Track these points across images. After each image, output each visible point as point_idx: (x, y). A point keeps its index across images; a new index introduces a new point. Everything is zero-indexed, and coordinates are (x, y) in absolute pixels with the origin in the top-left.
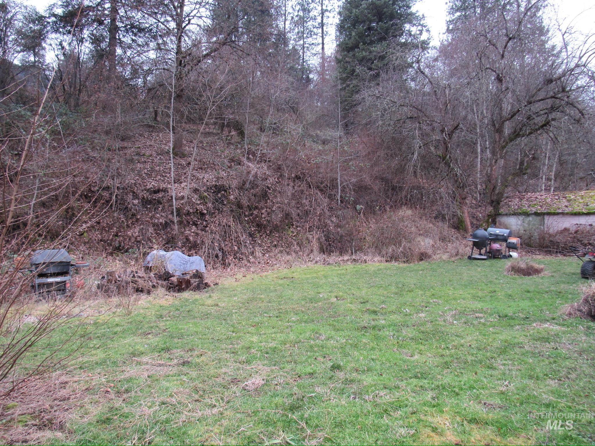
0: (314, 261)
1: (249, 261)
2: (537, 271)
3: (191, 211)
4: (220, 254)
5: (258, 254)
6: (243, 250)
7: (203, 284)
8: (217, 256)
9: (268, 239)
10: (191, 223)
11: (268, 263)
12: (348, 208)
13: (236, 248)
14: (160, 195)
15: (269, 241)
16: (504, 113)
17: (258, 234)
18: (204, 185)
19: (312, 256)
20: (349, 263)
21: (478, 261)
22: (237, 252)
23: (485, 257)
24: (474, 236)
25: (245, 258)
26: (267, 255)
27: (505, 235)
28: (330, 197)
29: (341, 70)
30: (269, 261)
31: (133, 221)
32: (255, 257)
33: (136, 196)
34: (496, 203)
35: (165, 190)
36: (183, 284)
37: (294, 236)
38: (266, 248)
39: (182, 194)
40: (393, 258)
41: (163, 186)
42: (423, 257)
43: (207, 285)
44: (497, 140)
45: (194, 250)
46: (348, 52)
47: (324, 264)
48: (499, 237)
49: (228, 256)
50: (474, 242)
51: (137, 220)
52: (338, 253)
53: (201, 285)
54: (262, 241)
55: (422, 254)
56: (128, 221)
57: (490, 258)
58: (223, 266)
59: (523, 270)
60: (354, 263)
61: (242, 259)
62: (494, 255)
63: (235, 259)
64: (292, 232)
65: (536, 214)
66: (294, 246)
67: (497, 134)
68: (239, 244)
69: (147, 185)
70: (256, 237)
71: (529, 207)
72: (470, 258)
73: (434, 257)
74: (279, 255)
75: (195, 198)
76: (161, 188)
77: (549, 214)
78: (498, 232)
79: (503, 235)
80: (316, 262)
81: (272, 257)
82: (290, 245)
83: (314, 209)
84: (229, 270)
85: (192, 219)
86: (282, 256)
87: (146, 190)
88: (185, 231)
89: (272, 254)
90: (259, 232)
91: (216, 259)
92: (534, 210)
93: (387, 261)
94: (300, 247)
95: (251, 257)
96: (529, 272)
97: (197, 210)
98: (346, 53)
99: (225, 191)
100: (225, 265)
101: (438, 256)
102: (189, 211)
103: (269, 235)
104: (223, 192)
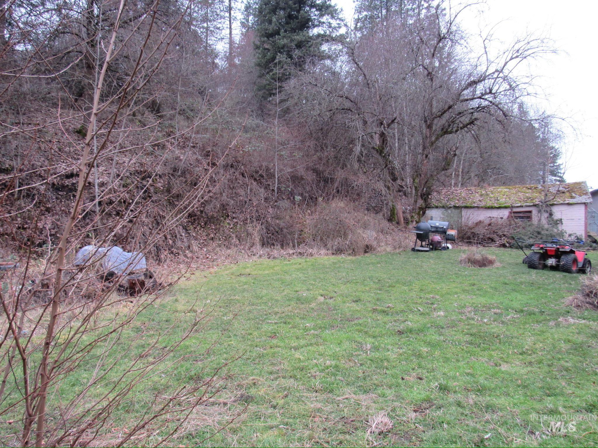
0: (258, 255)
1: (185, 256)
2: (491, 262)
3: (114, 199)
5: (195, 248)
6: (179, 244)
9: (204, 231)
10: (114, 213)
11: (207, 258)
12: (283, 199)
13: (171, 242)
14: (74, 180)
15: (204, 234)
16: (434, 110)
17: (191, 226)
18: (126, 170)
19: (254, 249)
20: (295, 256)
21: (423, 253)
22: (172, 247)
23: (428, 249)
24: (418, 228)
25: (181, 253)
26: (205, 250)
27: (445, 227)
28: (267, 187)
29: (260, 56)
30: (208, 256)
32: (191, 252)
34: (425, 196)
36: (138, 286)
37: (231, 228)
38: (202, 241)
39: (101, 180)
40: (339, 251)
41: (76, 170)
42: (368, 249)
44: (428, 136)
46: (268, 38)
47: (269, 258)
48: (438, 229)
49: (163, 251)
50: (418, 234)
51: (48, 210)
52: (279, 247)
54: (197, 234)
55: (367, 246)
57: (432, 249)
59: (479, 261)
60: (300, 256)
61: (178, 254)
62: (435, 247)
63: (170, 254)
64: (228, 223)
65: (455, 207)
66: (233, 239)
67: (428, 130)
68: (174, 237)
69: (56, 169)
70: (190, 230)
71: (448, 201)
72: (413, 250)
73: (379, 249)
74: (218, 249)
75: (117, 185)
76: (75, 173)
77: (466, 207)
78: (437, 224)
79: (443, 228)
80: (260, 256)
81: (210, 252)
82: (228, 238)
83: (250, 200)
85: (115, 209)
86: (221, 250)
87: (55, 174)
88: (108, 222)
89: (210, 248)
90: (192, 224)
92: (453, 204)
93: (333, 254)
94: (239, 240)
95: (187, 252)
96: (484, 263)
97: (121, 199)
98: (266, 38)
99: (151, 178)
101: (382, 248)
102: (111, 200)
103: (203, 228)
104: (149, 179)
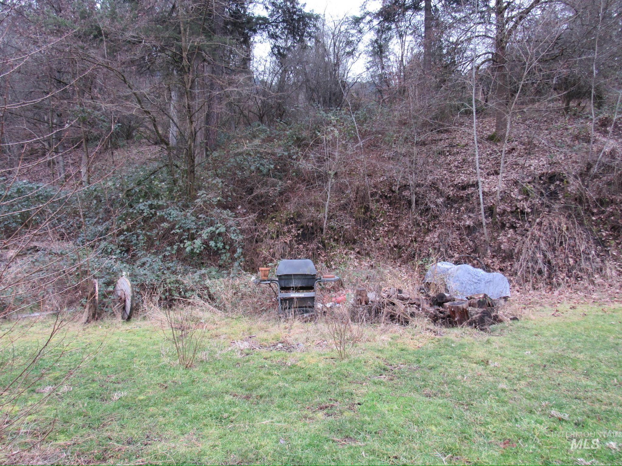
1: (592, 282)
3: (509, 209)
4: (545, 270)
5: (611, 272)
6: (584, 264)
7: (490, 317)
8: (540, 272)
10: (508, 225)
13: (571, 261)
14: (470, 191)
17: (613, 242)
18: (530, 174)
22: (573, 268)
25: (585, 277)
31: (435, 224)
32: (603, 276)
33: (440, 193)
35: (475, 185)
36: (457, 315)
41: (473, 179)
43: (497, 320)
45: (509, 261)
49: (558, 273)
51: (440, 222)
53: (486, 318)
56: (429, 224)
58: (549, 287)
61: (582, 278)
63: (569, 277)
68: (577, 255)
69: (454, 180)
70: (610, 246)
75: (515, 193)
76: (471, 183)
84: (556, 293)
85: (509, 220)
87: (453, 186)
88: (498, 236)
90: (615, 239)
91: (538, 277)
95: (596, 276)
97: (517, 208)
99: (562, 180)
100: (551, 286)
102: (505, 210)
104: (558, 182)
